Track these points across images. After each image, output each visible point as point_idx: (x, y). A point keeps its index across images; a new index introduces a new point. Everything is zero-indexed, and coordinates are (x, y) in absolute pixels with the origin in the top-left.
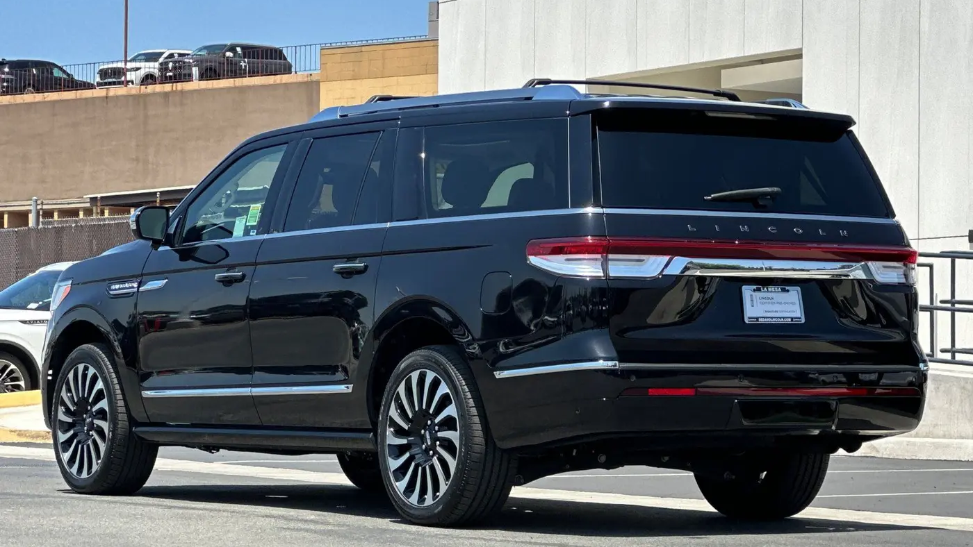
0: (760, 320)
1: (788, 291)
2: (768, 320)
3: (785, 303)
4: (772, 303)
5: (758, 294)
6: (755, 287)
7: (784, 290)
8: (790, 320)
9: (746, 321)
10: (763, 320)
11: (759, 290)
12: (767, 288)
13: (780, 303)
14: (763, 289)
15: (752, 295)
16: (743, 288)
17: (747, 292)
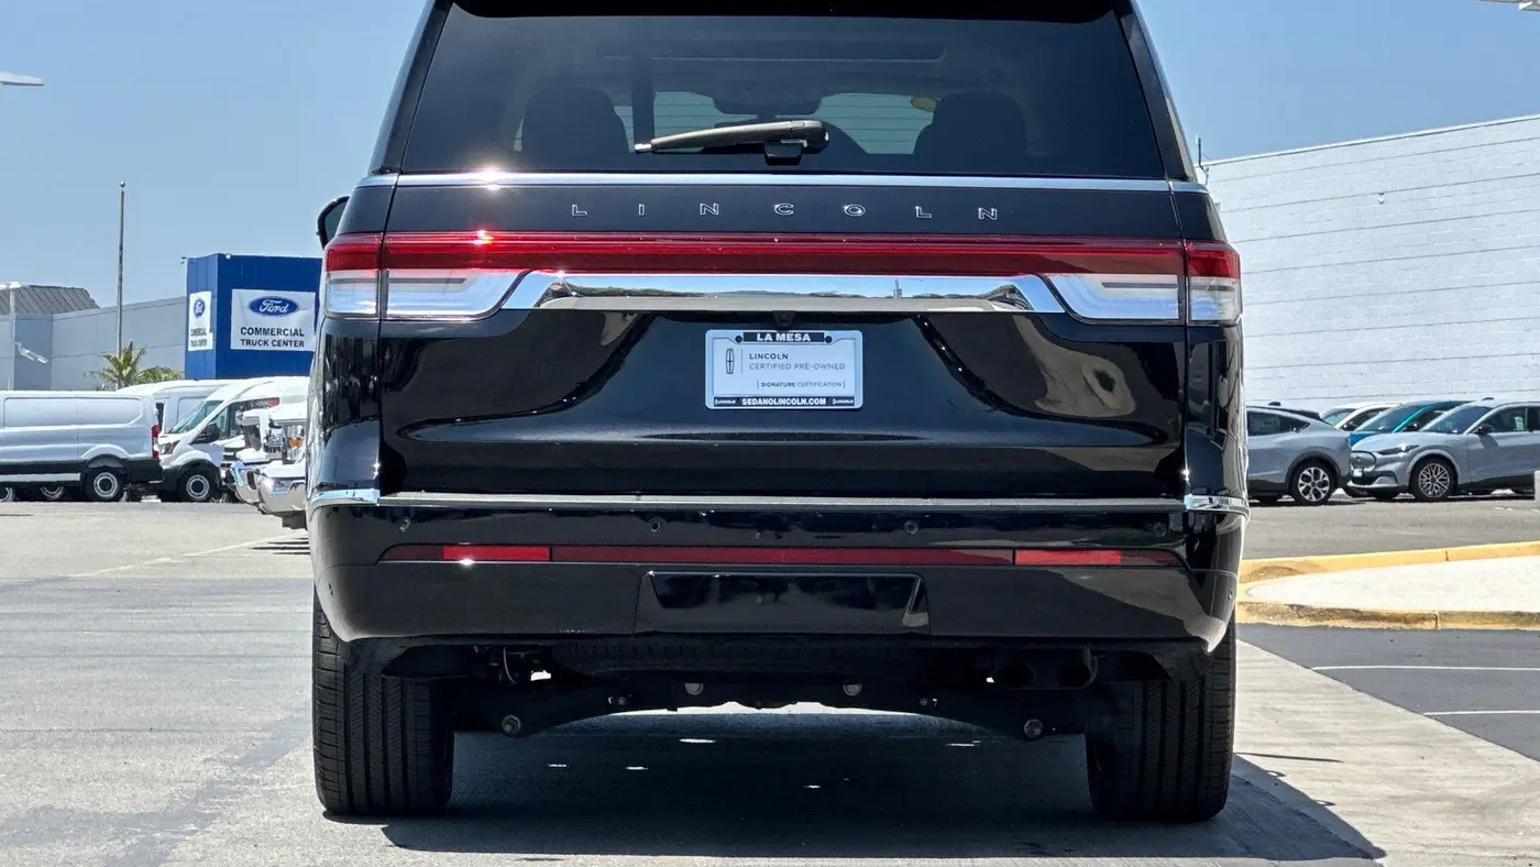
0: (744, 402)
1: (829, 340)
2: (766, 402)
3: (817, 366)
4: (782, 367)
5: (747, 348)
6: (741, 333)
7: (816, 338)
8: (823, 401)
9: (710, 404)
10: (754, 402)
11: (750, 338)
12: (774, 336)
13: (804, 366)
14: (763, 336)
15: (731, 350)
16: (710, 334)
17: (719, 343)
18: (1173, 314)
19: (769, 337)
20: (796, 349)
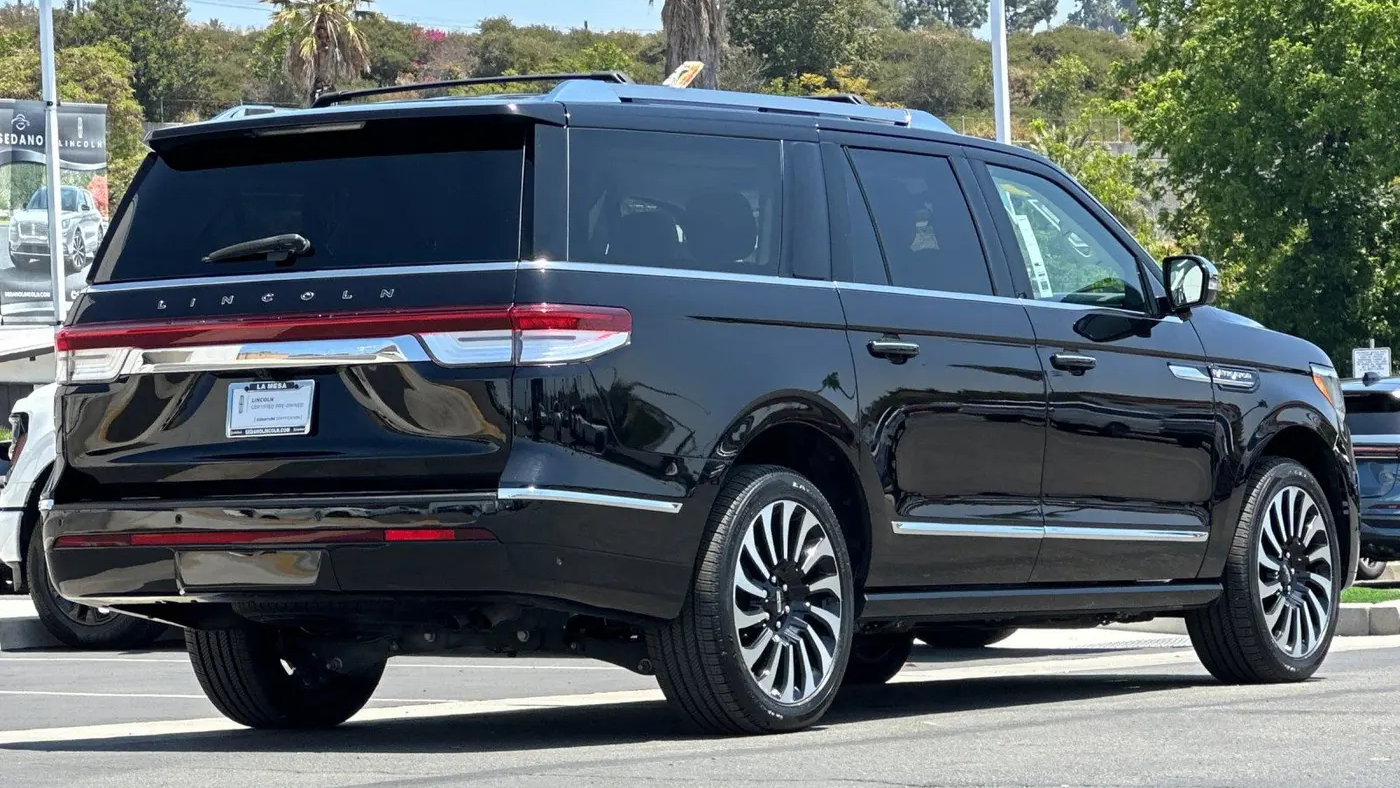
0: (247, 432)
1: (297, 387)
2: (258, 431)
3: (288, 405)
4: (269, 407)
5: (253, 394)
6: (248, 384)
7: (290, 386)
8: (288, 430)
9: (229, 434)
10: (252, 432)
11: (253, 388)
12: (266, 385)
13: (281, 406)
14: (260, 386)
15: (242, 396)
16: (232, 386)
17: (237, 391)
18: (507, 358)
19: (263, 387)
20: (277, 392)
